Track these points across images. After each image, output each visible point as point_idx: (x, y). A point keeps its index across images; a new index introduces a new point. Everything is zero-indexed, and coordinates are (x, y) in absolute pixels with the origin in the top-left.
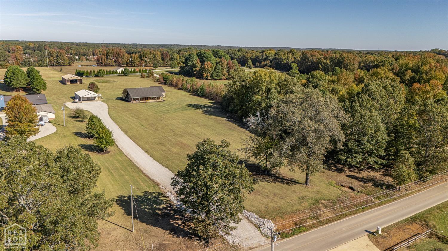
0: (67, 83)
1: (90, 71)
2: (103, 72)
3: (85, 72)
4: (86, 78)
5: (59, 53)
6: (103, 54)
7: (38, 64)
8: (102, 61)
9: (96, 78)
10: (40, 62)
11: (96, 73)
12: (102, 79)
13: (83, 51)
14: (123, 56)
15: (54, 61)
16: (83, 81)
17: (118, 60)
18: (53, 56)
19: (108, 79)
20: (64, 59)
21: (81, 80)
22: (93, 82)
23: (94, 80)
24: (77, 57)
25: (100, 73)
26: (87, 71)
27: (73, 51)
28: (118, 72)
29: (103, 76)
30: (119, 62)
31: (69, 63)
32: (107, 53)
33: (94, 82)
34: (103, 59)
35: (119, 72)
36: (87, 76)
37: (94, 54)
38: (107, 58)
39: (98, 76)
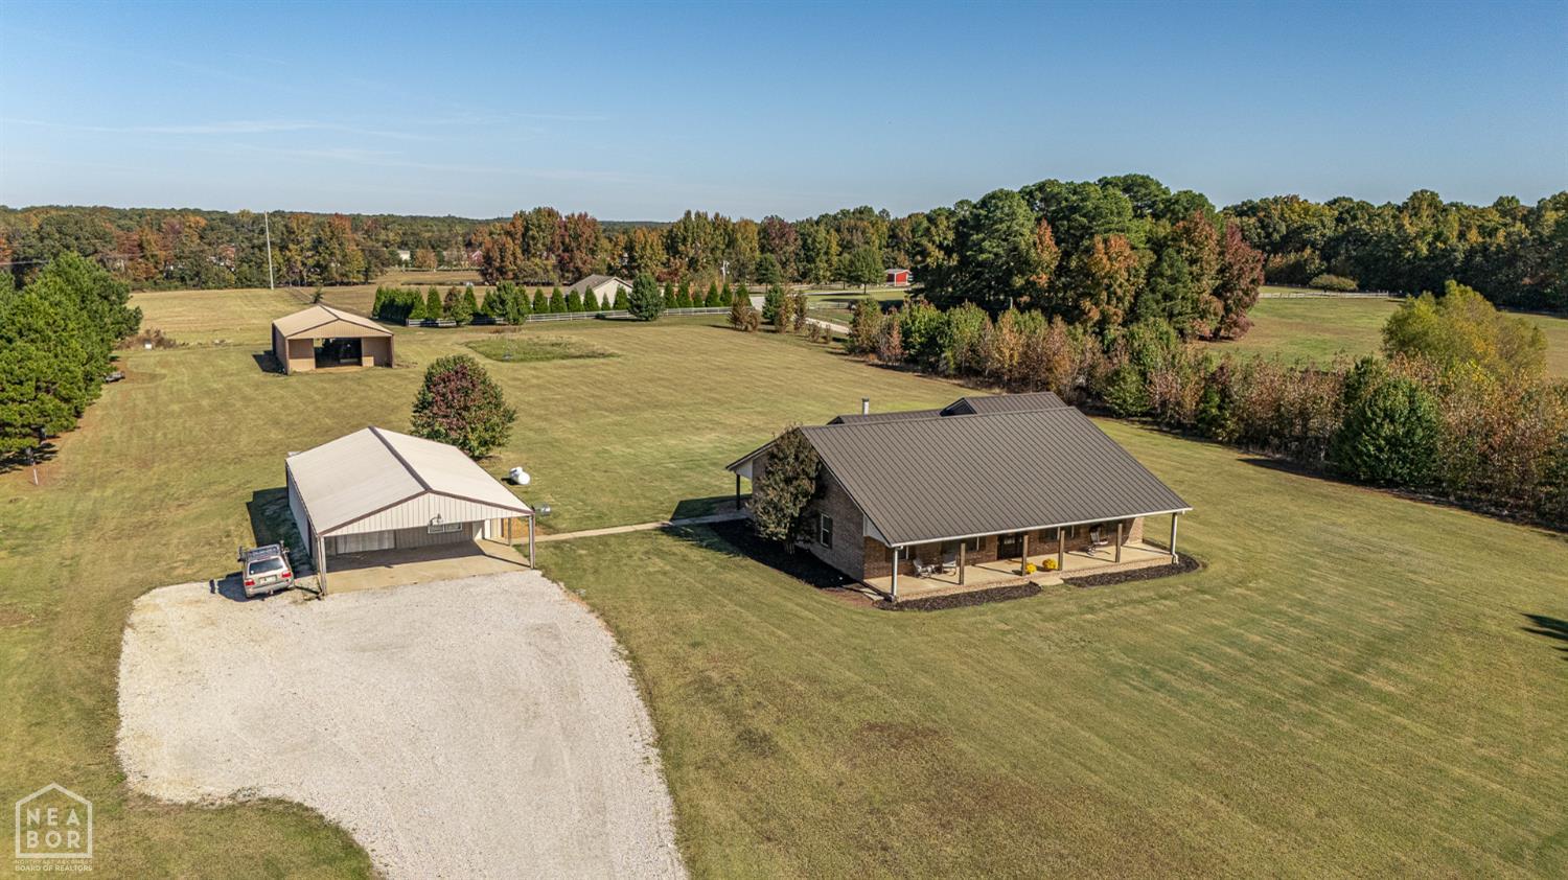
0: (294, 365)
1: (451, 294)
2: (521, 299)
3: (418, 296)
4: (423, 333)
5: (327, 229)
6: (508, 233)
7: (234, 277)
8: (502, 261)
9: (482, 334)
10: (245, 267)
11: (480, 302)
12: (516, 336)
13: (430, 234)
14: (592, 240)
15: (304, 264)
16: (398, 349)
17: (571, 259)
18: (298, 243)
19: (551, 336)
20: (344, 256)
21: (387, 341)
22: (459, 359)
23: (467, 345)
24: (405, 256)
25: (503, 302)
26: (433, 295)
27: (391, 235)
28: (600, 302)
29: (516, 322)
30: (577, 269)
31: (367, 272)
32: (527, 229)
33: (472, 355)
34: (509, 254)
35: (605, 298)
36: (430, 324)
37: (469, 245)
38: (526, 251)
39: (492, 323)
